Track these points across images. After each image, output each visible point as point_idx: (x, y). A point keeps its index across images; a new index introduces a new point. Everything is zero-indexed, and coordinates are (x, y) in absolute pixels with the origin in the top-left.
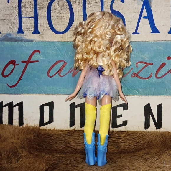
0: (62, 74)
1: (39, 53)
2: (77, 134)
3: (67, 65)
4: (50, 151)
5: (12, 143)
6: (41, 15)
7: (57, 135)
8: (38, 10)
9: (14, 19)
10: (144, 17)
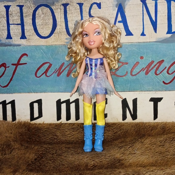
0: (48, 75)
1: (27, 56)
2: (63, 127)
3: (52, 66)
4: (39, 143)
5: (6, 137)
6: (27, 22)
7: (46, 128)
8: (24, 18)
9: (3, 27)
10: (119, 22)
